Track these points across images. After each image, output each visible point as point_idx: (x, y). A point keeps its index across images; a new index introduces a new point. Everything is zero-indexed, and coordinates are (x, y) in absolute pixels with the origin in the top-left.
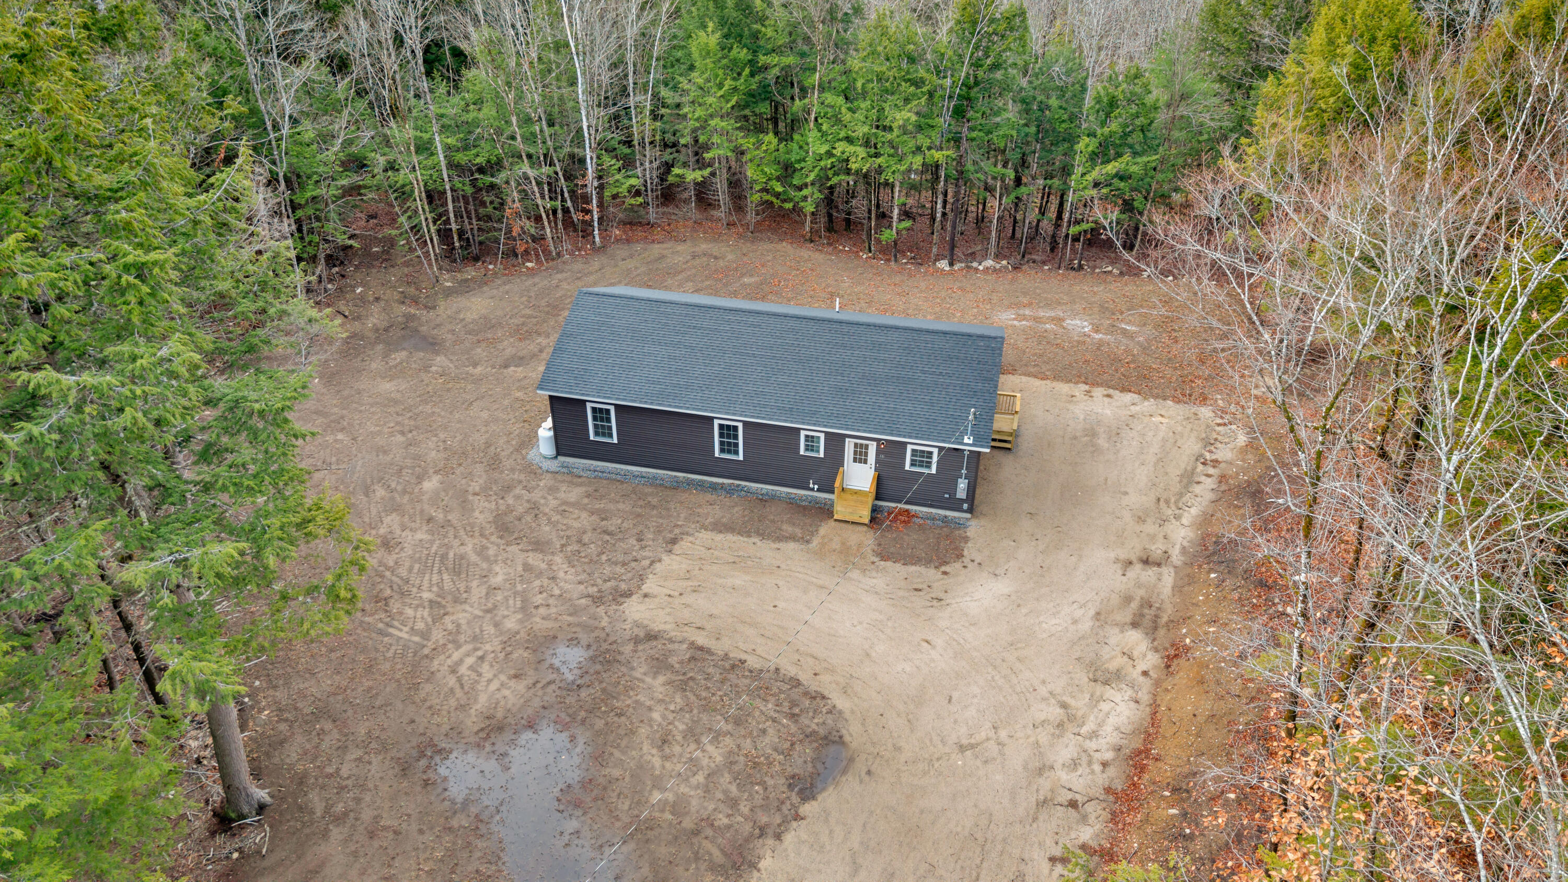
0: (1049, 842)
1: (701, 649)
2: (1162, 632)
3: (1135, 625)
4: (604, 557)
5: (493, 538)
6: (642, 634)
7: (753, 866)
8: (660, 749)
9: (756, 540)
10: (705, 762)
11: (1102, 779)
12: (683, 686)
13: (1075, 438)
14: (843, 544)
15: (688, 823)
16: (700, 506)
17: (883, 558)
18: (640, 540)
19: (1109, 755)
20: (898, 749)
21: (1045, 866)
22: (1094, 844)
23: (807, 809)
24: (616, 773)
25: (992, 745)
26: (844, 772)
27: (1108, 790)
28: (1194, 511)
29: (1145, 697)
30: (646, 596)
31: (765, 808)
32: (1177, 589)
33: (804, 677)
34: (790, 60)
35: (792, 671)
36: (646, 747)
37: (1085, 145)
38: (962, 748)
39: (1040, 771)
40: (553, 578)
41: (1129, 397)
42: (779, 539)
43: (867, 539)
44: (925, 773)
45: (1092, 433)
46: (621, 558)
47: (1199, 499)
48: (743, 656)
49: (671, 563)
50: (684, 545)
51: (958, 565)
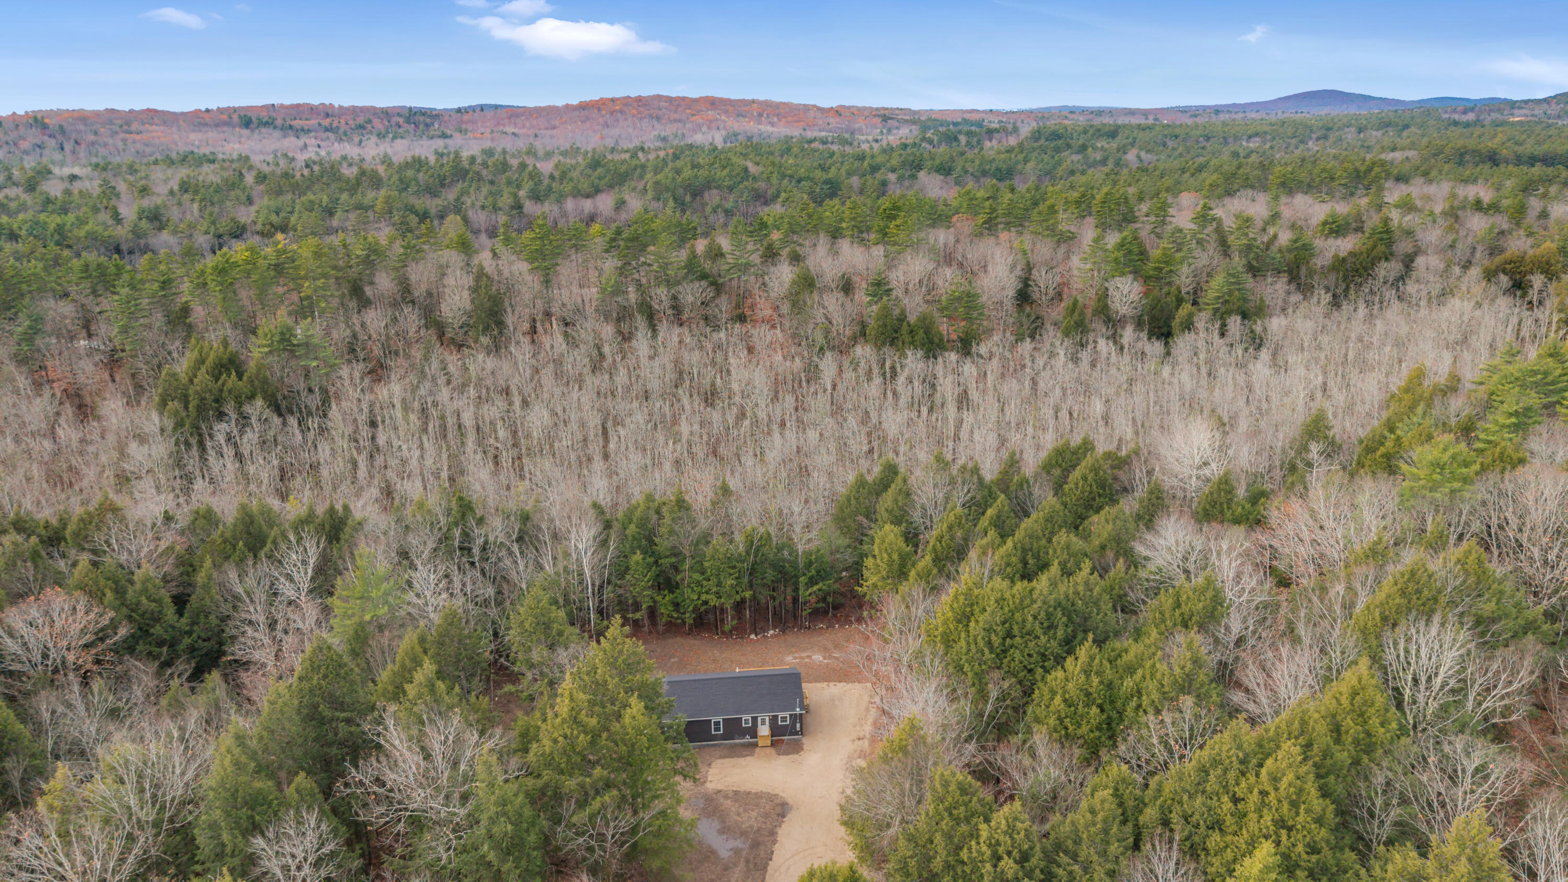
1: (736, 791)
3: (859, 757)
6: (716, 792)
7: (776, 833)
8: (738, 816)
10: (752, 816)
12: (736, 801)
13: (829, 703)
14: (766, 754)
15: (755, 829)
17: (780, 755)
20: (803, 802)
23: (784, 820)
24: (730, 824)
26: (791, 810)
28: (870, 720)
30: (711, 781)
31: (773, 822)
32: (870, 745)
33: (769, 792)
34: (673, 560)
35: (765, 791)
36: (734, 817)
37: (802, 580)
41: (842, 684)
42: (742, 757)
43: (772, 751)
45: (833, 700)
47: (871, 716)
48: (749, 791)
49: (713, 771)
50: (713, 765)
51: (803, 752)
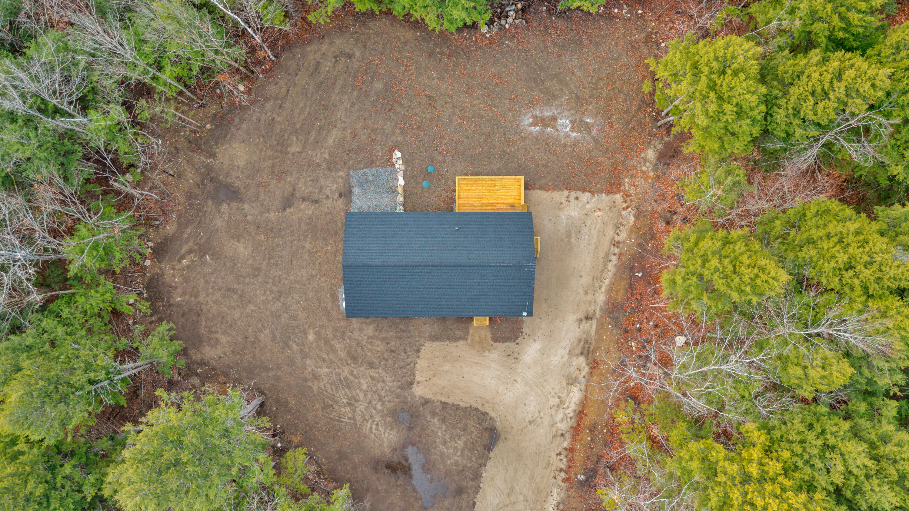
0: (556, 449)
1: (444, 403)
2: (590, 355)
3: (582, 354)
4: (396, 366)
5: (352, 365)
6: (423, 401)
7: (481, 476)
8: (445, 445)
9: (447, 343)
10: (459, 447)
11: (570, 424)
12: (444, 420)
13: (562, 240)
14: (480, 337)
15: (460, 468)
16: (421, 327)
17: (495, 341)
18: (406, 353)
19: (572, 414)
20: (512, 428)
21: (555, 456)
22: (568, 447)
23: (491, 455)
24: (435, 457)
25: (539, 419)
26: (498, 440)
27: (572, 427)
28: (607, 282)
29: (583, 387)
30: (418, 383)
31: (480, 458)
32: (597, 331)
33: (480, 407)
35: (475, 405)
36: (440, 446)
38: (530, 422)
39: (553, 426)
40: (383, 381)
41: (586, 196)
42: (457, 339)
43: (489, 333)
44: (521, 434)
45: (569, 234)
46: (402, 364)
47: (609, 273)
48: (459, 403)
49: (421, 364)
50: (423, 352)
51: (521, 338)
